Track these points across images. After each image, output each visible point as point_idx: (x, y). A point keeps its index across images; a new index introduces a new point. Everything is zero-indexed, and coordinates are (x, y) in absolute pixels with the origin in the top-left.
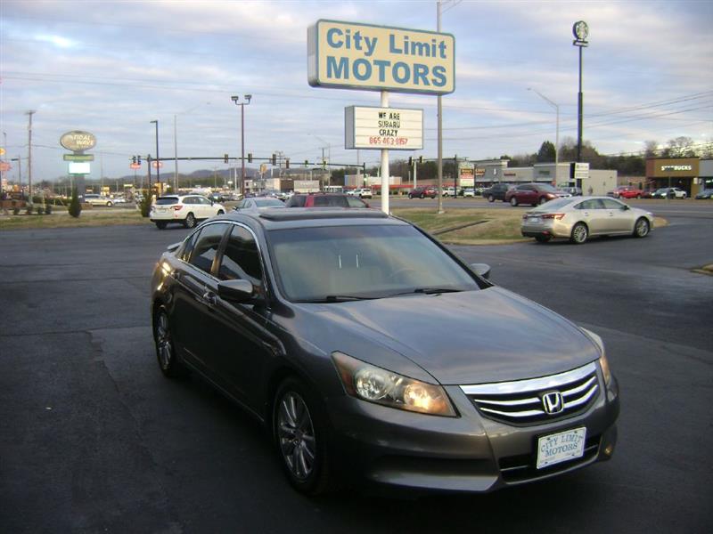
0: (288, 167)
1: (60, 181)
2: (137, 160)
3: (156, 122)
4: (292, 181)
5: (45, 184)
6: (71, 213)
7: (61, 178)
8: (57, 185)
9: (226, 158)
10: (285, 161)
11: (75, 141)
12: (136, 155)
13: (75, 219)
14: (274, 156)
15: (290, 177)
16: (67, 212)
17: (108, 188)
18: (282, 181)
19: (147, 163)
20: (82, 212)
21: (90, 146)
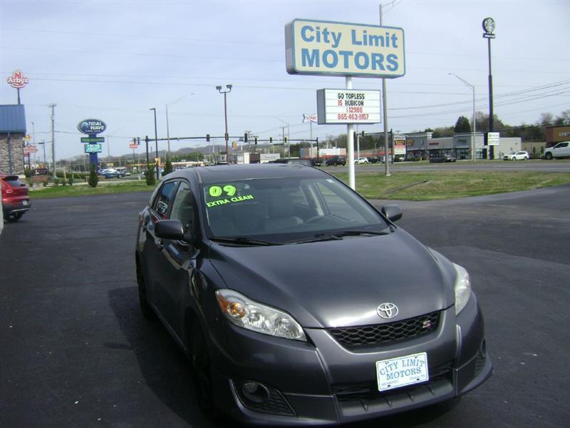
0: (256, 143)
1: (75, 160)
2: (136, 141)
3: (154, 109)
4: (259, 154)
5: (63, 163)
6: (90, 184)
7: (75, 157)
8: (72, 163)
9: (208, 138)
10: (254, 139)
11: (89, 127)
12: (136, 137)
13: (93, 188)
14: (246, 135)
15: (256, 151)
16: (87, 183)
17: (112, 164)
18: (250, 155)
19: (145, 143)
20: (99, 183)
21: (101, 131)
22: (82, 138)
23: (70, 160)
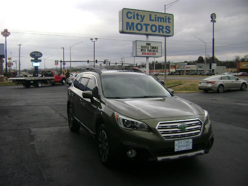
3: (63, 48)
10: (109, 63)
14: (105, 61)
19: (60, 63)
21: (40, 57)
22: (31, 60)
23: (29, 69)
